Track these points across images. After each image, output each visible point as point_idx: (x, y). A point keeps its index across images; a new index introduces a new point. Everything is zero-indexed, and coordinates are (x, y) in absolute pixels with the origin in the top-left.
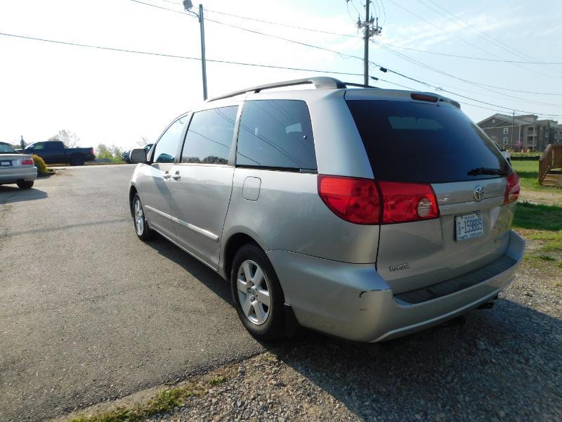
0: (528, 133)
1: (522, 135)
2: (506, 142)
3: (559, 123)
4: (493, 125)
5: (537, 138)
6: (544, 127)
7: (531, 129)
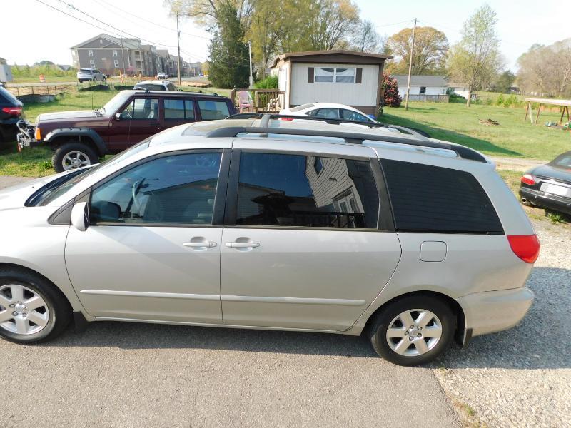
0: (136, 58)
1: (130, 59)
2: (117, 65)
3: (158, 48)
4: (101, 45)
5: (144, 62)
6: (148, 53)
7: (137, 53)
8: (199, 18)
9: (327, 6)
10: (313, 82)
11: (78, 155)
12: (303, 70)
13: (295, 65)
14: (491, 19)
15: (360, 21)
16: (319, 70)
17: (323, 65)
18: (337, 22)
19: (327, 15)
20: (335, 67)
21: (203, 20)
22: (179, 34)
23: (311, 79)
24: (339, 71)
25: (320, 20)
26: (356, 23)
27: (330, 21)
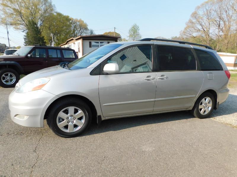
8: (16, 26)
9: (75, 23)
10: (91, 47)
11: (9, 75)
12: (87, 43)
13: (84, 41)
14: (138, 29)
15: (88, 30)
16: (93, 43)
17: (95, 41)
18: (79, 29)
19: (75, 27)
20: (99, 41)
21: (18, 27)
22: (8, 33)
23: (90, 46)
24: (101, 43)
25: (72, 28)
26: (86, 30)
27: (76, 29)
